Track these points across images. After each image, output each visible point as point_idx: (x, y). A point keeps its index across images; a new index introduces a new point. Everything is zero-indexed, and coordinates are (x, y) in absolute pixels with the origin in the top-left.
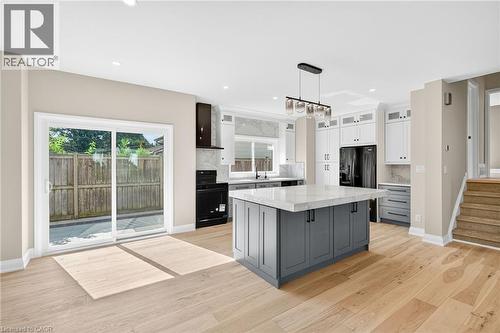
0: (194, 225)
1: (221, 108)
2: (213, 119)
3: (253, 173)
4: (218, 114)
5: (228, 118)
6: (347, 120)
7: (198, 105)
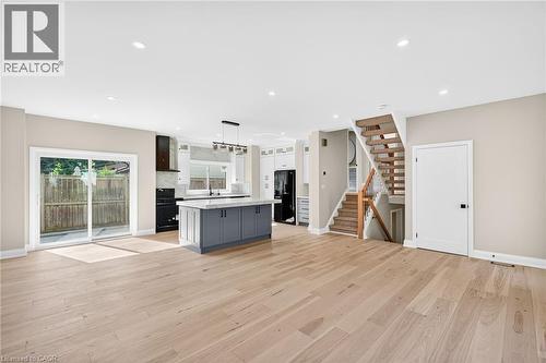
0: (154, 230)
1: (178, 139)
2: (171, 147)
3: (208, 191)
4: (175, 144)
5: (185, 147)
6: (280, 151)
7: (158, 138)
